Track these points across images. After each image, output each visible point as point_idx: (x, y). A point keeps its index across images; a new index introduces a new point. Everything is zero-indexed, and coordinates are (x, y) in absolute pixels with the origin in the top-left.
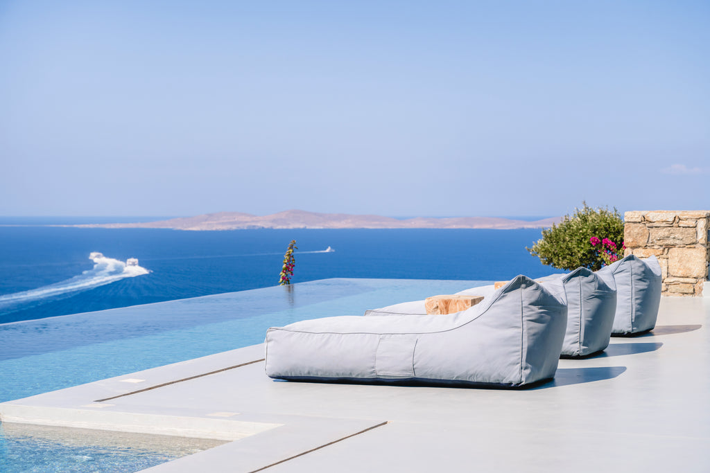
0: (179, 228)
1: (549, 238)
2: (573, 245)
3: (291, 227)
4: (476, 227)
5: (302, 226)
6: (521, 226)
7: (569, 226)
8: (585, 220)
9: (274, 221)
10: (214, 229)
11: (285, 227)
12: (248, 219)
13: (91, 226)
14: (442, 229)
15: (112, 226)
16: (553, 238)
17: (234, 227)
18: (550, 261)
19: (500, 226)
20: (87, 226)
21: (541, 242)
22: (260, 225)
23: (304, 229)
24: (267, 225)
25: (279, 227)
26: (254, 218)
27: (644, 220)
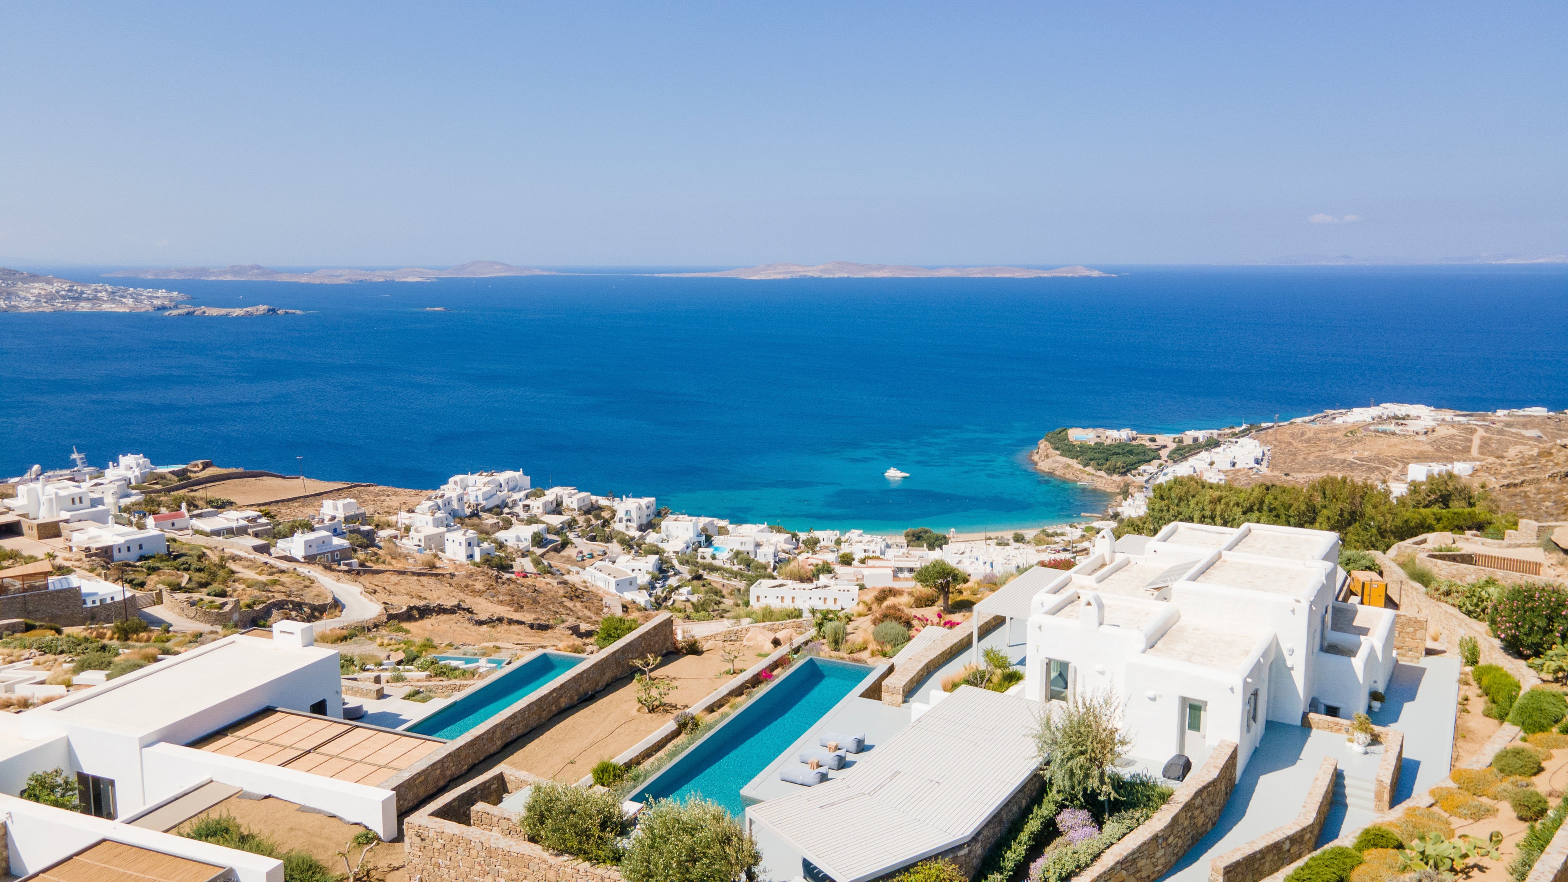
0: (742, 277)
3: (837, 276)
4: (997, 276)
5: (846, 276)
6: (1038, 275)
9: (822, 271)
10: (771, 278)
11: (831, 276)
12: (799, 269)
13: (669, 275)
14: (968, 278)
15: (687, 275)
17: (788, 276)
19: (1019, 275)
20: (665, 275)
22: (810, 274)
23: (848, 278)
24: (816, 274)
25: (827, 276)
26: (805, 269)
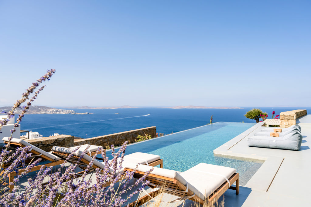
1: (248, 114)
2: (252, 115)
7: (251, 112)
8: (254, 111)
16: (249, 114)
17: (181, 108)
18: (248, 117)
21: (246, 114)
22: (185, 108)
27: (284, 115)
